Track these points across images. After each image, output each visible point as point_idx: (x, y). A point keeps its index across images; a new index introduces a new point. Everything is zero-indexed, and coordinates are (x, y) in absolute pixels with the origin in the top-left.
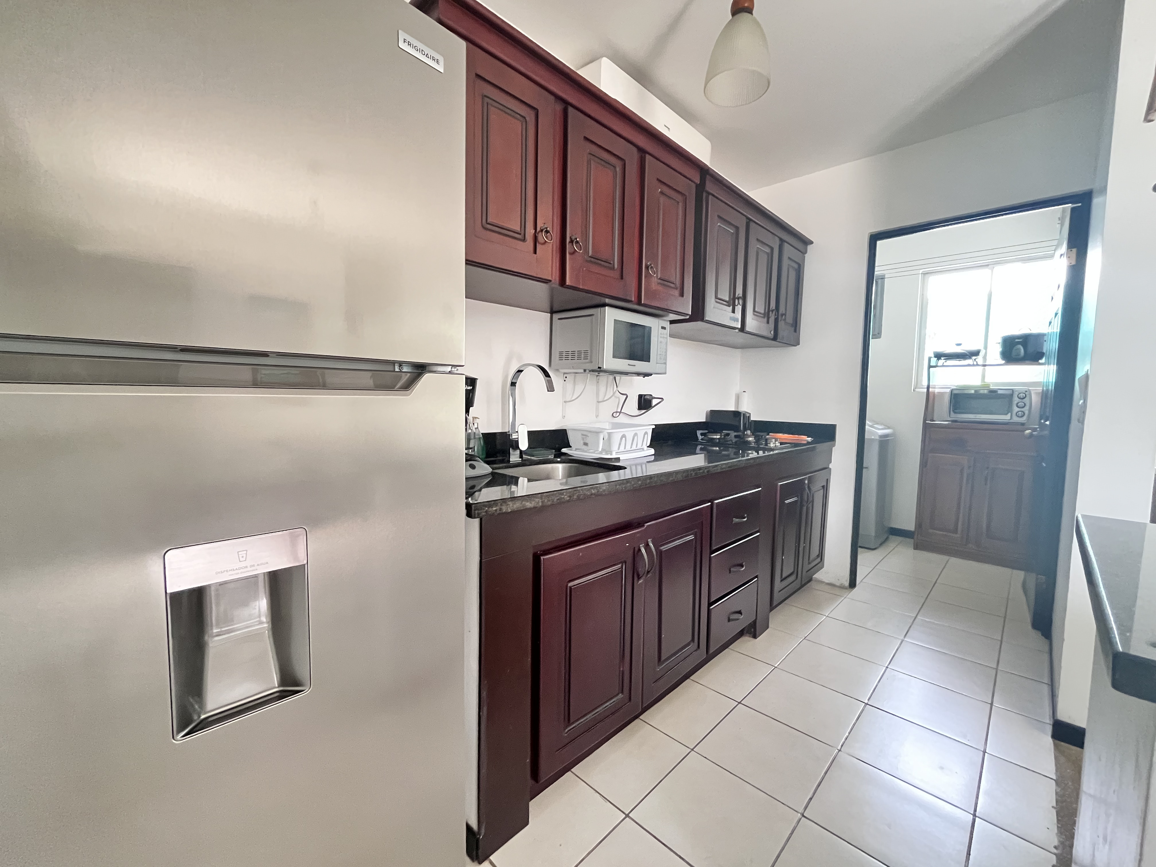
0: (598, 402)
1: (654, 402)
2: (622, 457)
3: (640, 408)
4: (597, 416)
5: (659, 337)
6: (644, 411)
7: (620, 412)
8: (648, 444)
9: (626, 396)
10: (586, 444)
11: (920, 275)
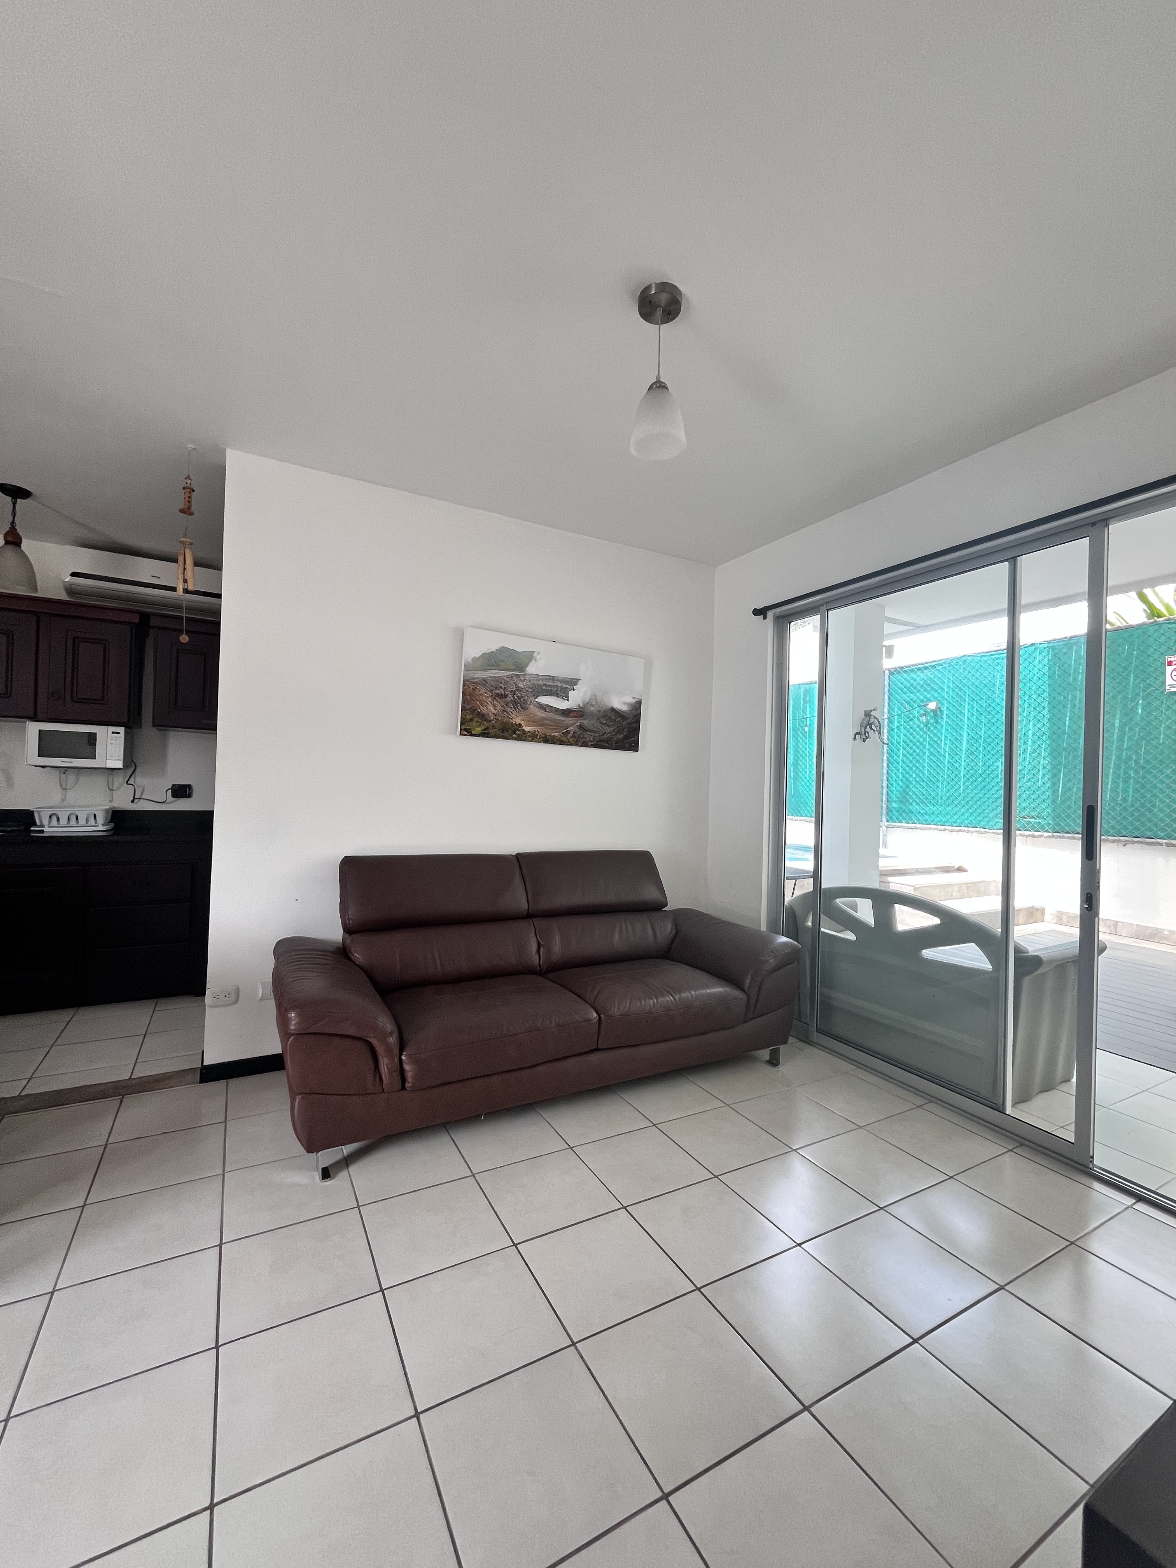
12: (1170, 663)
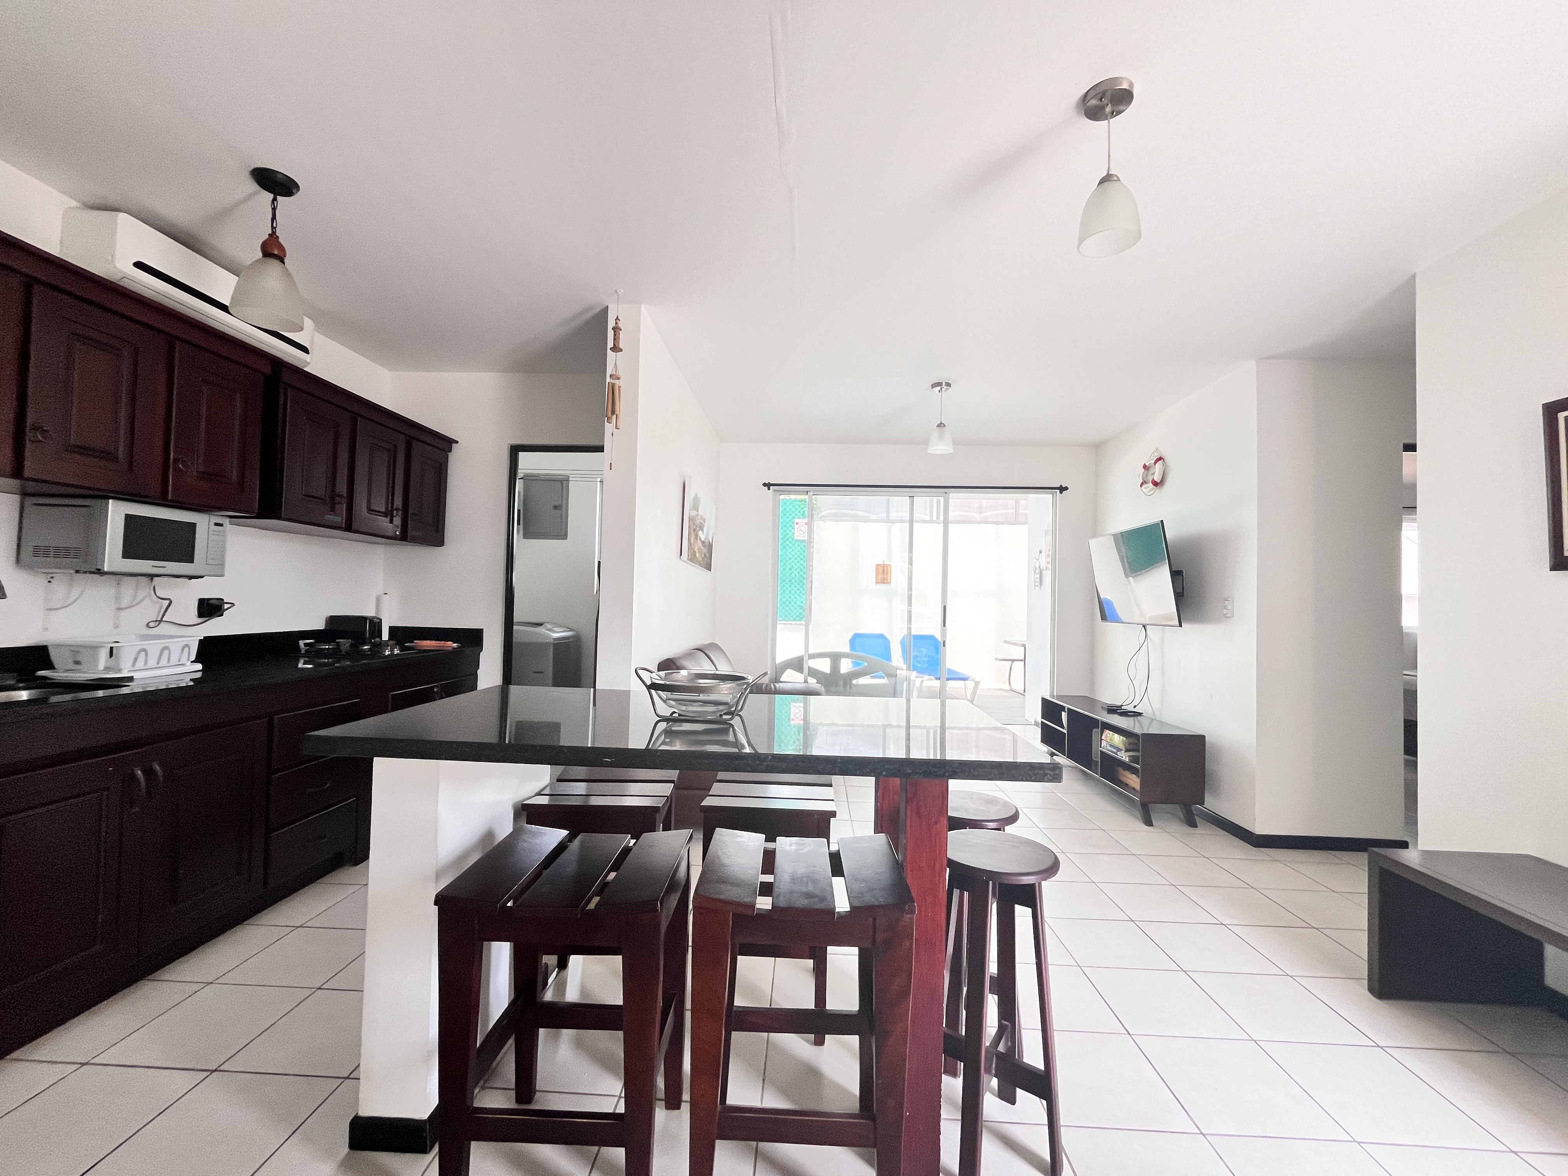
0: (119, 609)
1: (226, 606)
2: (136, 675)
3: (200, 615)
4: (117, 627)
5: (211, 535)
6: (204, 619)
7: (161, 621)
8: (193, 658)
9: (167, 602)
10: (77, 663)
11: (599, 483)
12: (797, 523)
